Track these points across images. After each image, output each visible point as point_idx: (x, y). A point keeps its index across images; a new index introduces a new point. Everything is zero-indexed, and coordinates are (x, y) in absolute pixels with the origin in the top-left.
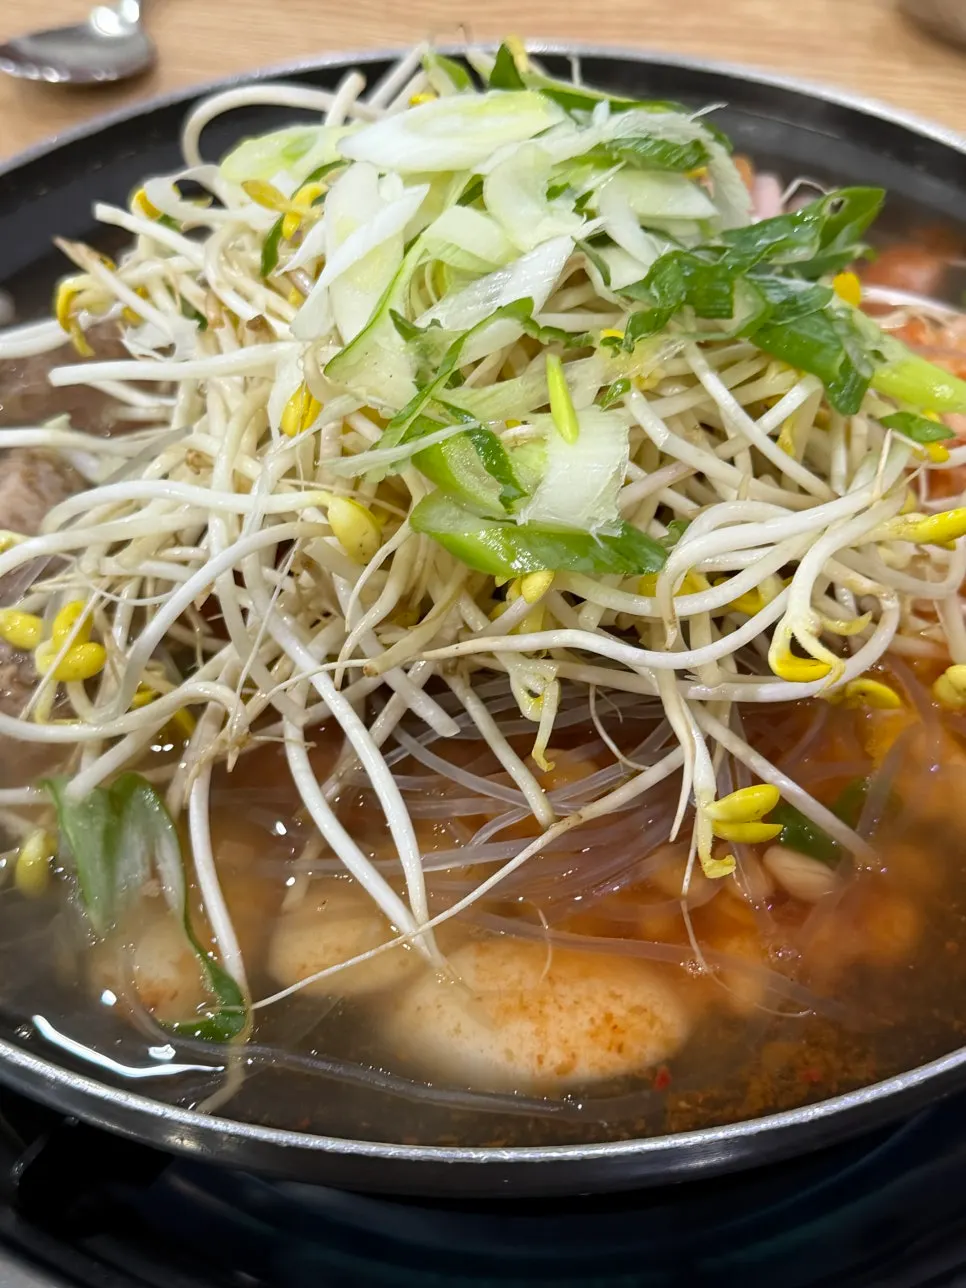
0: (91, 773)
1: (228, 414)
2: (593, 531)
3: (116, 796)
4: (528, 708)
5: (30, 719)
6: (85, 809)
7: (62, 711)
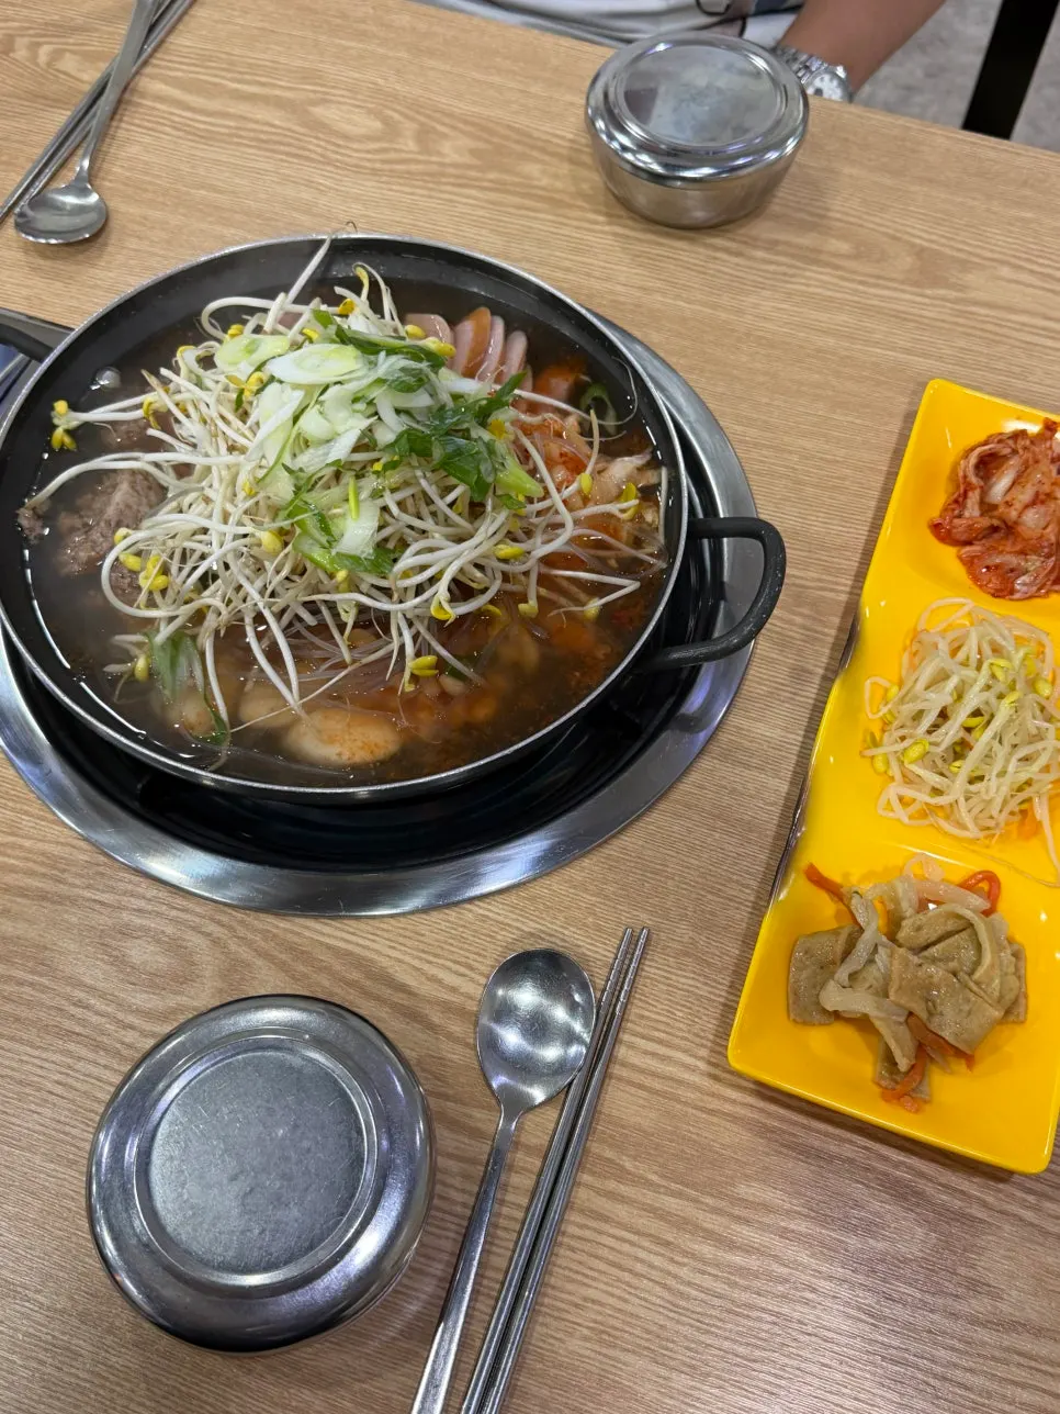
0: (165, 632)
1: (221, 480)
2: (363, 556)
3: (175, 641)
4: (344, 617)
5: (138, 607)
6: (163, 647)
7: (151, 604)
